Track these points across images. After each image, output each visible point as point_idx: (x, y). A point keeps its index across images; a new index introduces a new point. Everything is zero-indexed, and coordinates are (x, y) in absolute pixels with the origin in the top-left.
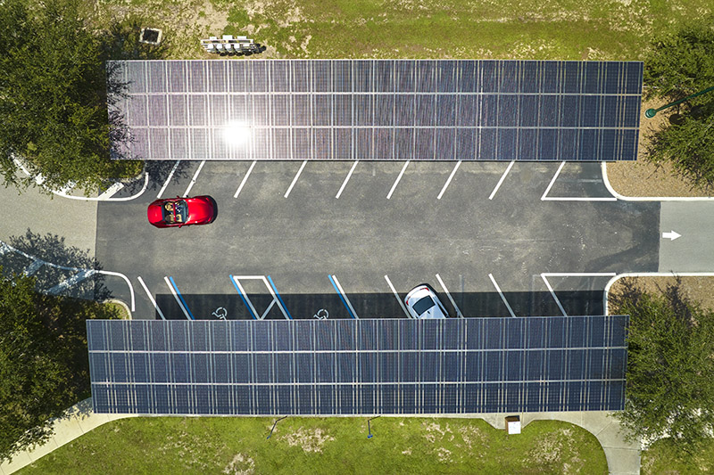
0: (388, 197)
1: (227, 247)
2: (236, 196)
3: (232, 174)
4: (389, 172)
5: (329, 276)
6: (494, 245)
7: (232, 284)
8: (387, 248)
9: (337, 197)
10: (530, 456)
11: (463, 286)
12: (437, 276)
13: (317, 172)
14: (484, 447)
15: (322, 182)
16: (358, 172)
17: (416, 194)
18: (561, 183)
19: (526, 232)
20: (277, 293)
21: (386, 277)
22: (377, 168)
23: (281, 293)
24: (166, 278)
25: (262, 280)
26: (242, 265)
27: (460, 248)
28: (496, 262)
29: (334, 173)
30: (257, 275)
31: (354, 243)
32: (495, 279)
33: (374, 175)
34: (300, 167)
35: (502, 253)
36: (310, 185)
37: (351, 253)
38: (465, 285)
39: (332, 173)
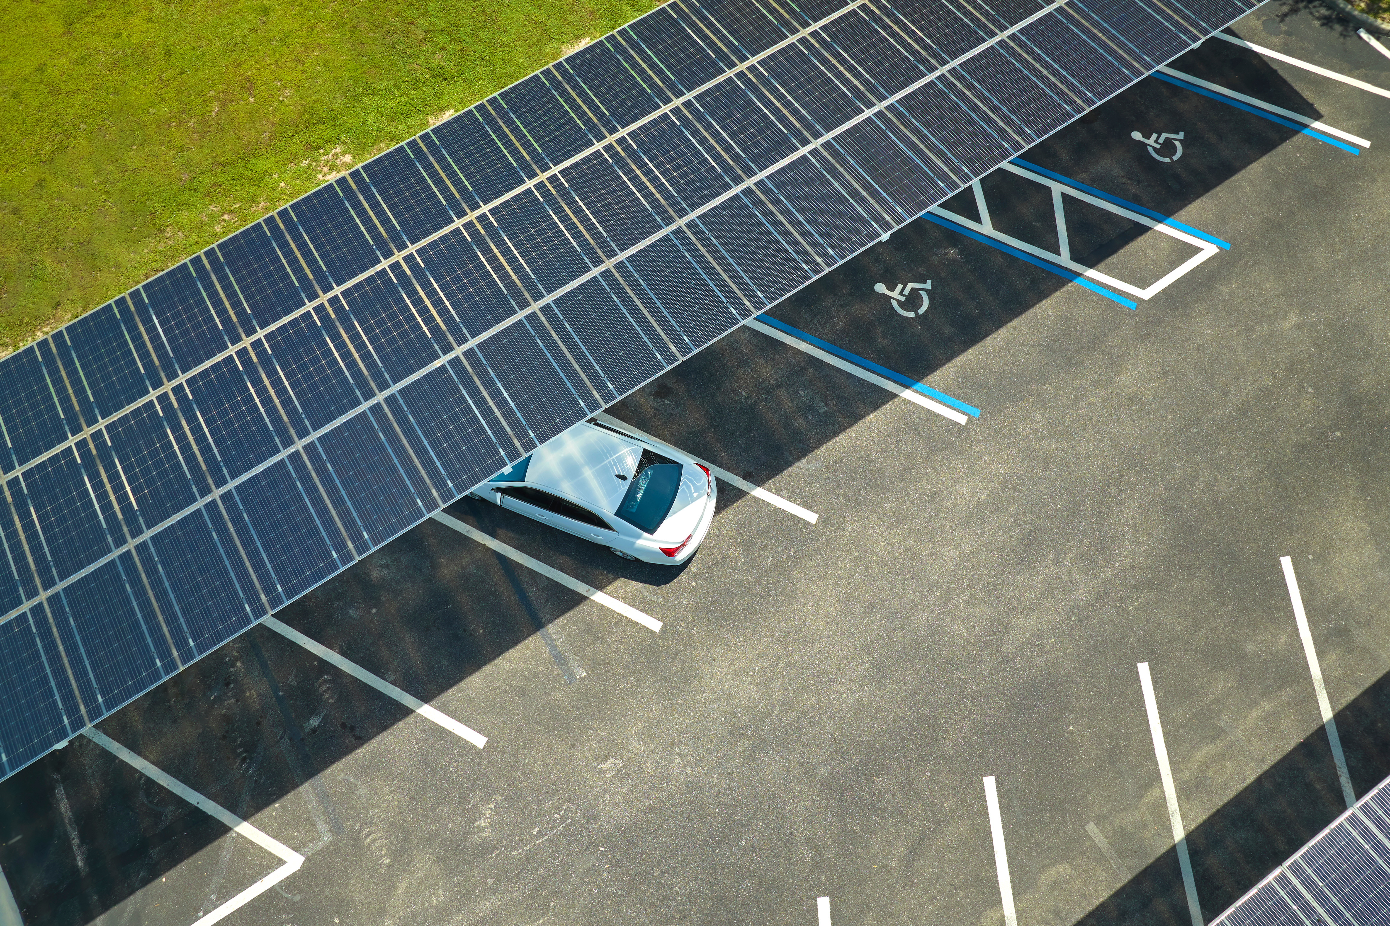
0: (990, 783)
1: (1302, 311)
4: (1051, 873)
5: (976, 413)
6: (528, 858)
7: (1206, 231)
8: (871, 609)
9: (1144, 669)
11: (551, 644)
12: (655, 625)
13: (1266, 706)
15: (1223, 683)
16: (1151, 797)
17: (909, 862)
20: (1078, 281)
21: (811, 517)
22: (1101, 859)
24: (1366, 144)
25: (1143, 283)
26: (1225, 290)
27: (639, 765)
28: (485, 801)
29: (1213, 740)
30: (1164, 291)
31: (983, 557)
32: (458, 740)
33: (1091, 828)
34: (1326, 681)
35: (484, 849)
36: (1250, 648)
37: (968, 520)
38: (547, 654)
39: (1220, 732)
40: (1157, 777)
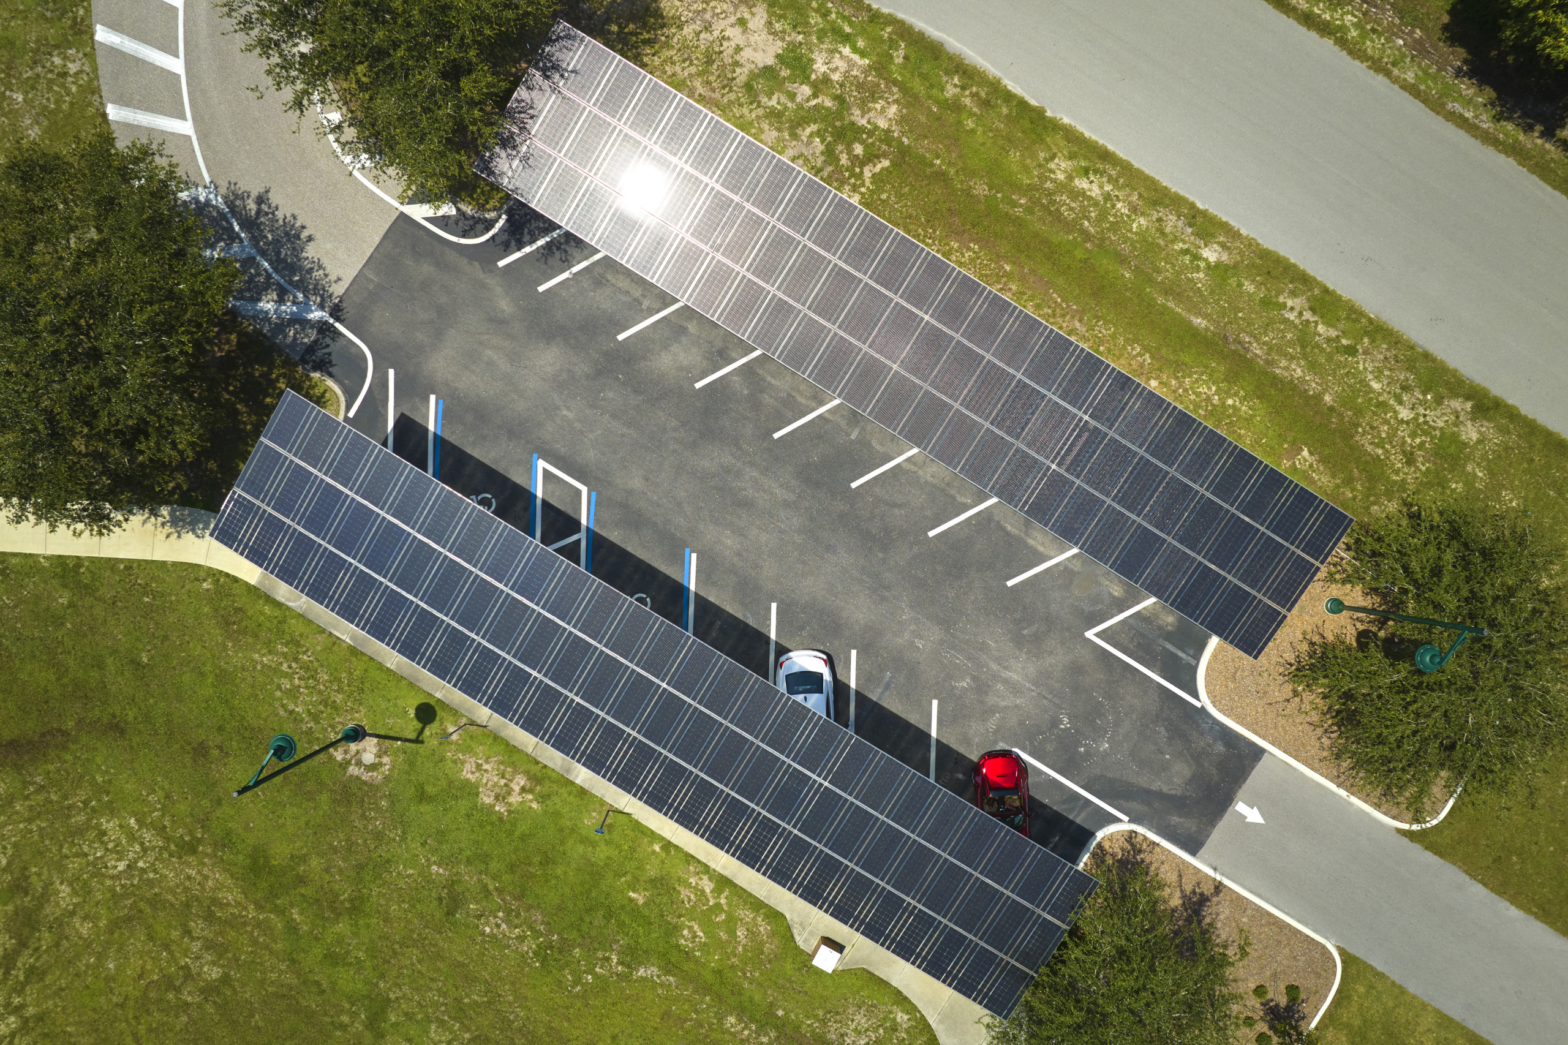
0: (854, 485)
1: (558, 408)
2: (621, 337)
3: (636, 300)
4: (878, 447)
5: (687, 550)
6: (969, 659)
7: (530, 470)
8: (804, 563)
9: (776, 436)
10: (824, 1022)
11: (882, 693)
12: (854, 653)
13: (769, 378)
14: (761, 962)
15: (766, 399)
16: (830, 417)
17: (900, 506)
18: (1131, 628)
19: (1032, 670)
20: (591, 526)
21: (774, 606)
22: (863, 429)
23: (597, 530)
24: (433, 398)
25: (578, 493)
26: (563, 450)
27: (913, 632)
28: (956, 687)
29: (793, 397)
30: (578, 480)
31: (758, 523)
32: (939, 712)
33: (853, 437)
34: (746, 355)
35: (974, 678)
36: (746, 392)
37: (743, 535)
38: (887, 693)
39: (789, 395)
40: (820, 416)
